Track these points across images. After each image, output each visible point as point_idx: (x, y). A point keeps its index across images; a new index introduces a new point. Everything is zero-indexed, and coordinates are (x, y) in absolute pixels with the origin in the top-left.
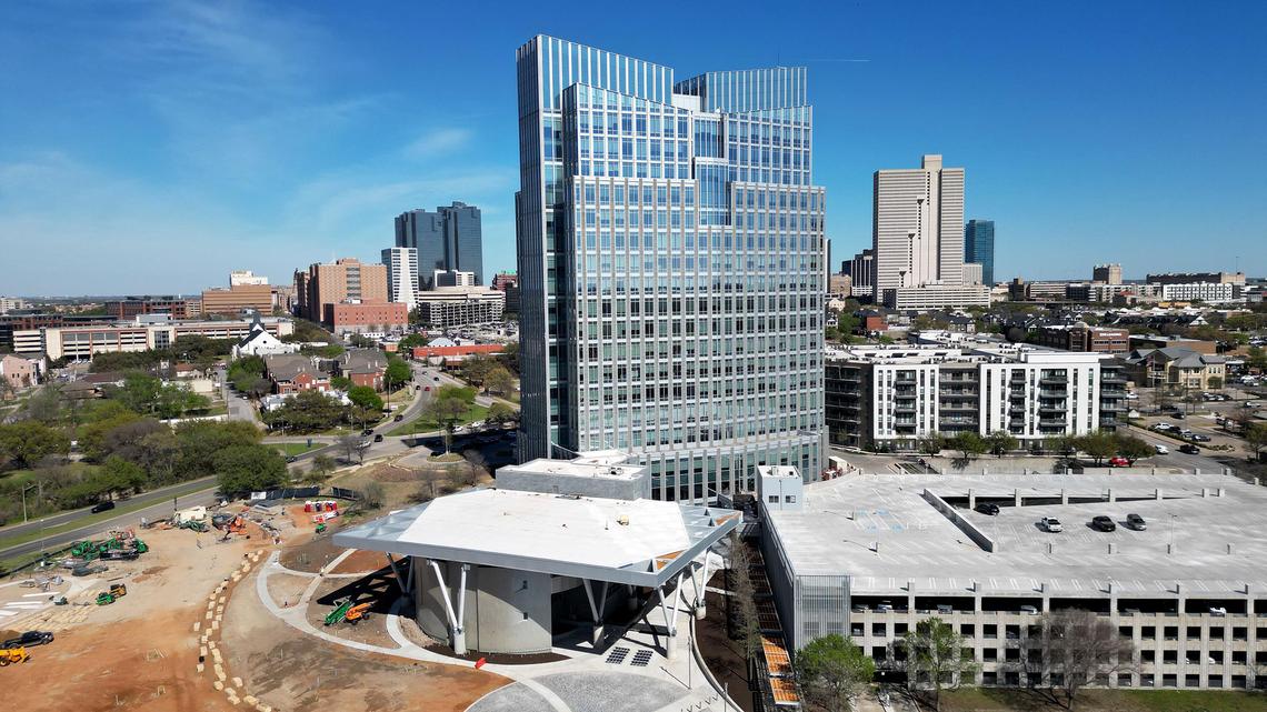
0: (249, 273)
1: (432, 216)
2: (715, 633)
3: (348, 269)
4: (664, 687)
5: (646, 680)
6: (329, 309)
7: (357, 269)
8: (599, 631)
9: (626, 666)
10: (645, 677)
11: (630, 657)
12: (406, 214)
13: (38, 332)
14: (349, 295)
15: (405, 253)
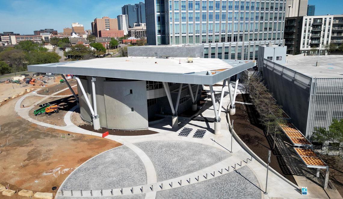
0: (77, 23)
1: (133, 6)
2: (243, 122)
3: (105, 20)
4: (214, 151)
5: (203, 146)
6: (100, 32)
7: (109, 20)
8: (175, 119)
9: (190, 138)
10: (201, 144)
11: (192, 133)
12: (125, 6)
13: (8, 37)
14: (106, 28)
15: (124, 16)
